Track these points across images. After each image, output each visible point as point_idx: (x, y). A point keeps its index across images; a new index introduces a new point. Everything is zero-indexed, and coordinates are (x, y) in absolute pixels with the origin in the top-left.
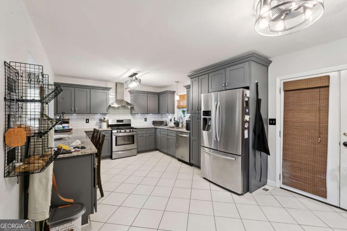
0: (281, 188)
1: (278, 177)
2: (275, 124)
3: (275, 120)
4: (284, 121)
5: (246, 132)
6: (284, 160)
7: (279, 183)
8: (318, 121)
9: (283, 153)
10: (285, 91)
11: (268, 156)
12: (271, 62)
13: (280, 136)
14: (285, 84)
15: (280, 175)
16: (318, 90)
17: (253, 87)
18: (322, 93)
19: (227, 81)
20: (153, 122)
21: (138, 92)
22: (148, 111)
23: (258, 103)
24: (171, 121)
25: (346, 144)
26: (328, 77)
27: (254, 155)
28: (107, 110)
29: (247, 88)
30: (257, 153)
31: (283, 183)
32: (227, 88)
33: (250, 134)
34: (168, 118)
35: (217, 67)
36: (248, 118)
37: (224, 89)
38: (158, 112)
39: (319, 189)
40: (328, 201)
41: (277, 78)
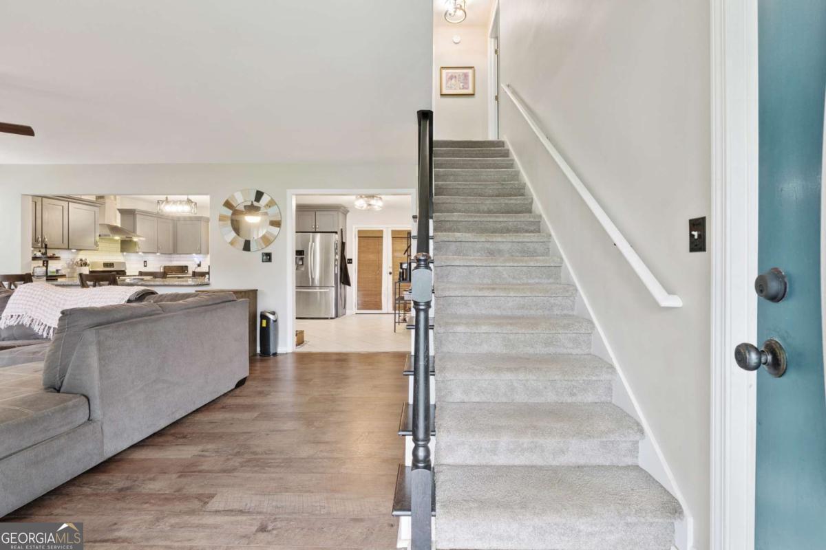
0: (357, 314)
1: (354, 305)
2: (351, 263)
3: (351, 260)
4: (358, 261)
5: (336, 268)
6: (358, 290)
7: (355, 310)
9: (358, 286)
10: (359, 237)
11: (348, 287)
12: (348, 211)
13: (355, 272)
14: (359, 231)
15: (356, 303)
16: (377, 238)
17: (339, 233)
18: (379, 241)
19: (317, 224)
20: (165, 267)
21: (144, 213)
22: (158, 248)
23: (343, 244)
24: (199, 265)
25: (390, 273)
26: (382, 231)
27: (341, 288)
28: (96, 244)
29: (336, 233)
30: (343, 285)
31: (358, 309)
32: (317, 230)
33: (338, 270)
34: (192, 262)
35: (302, 209)
36: (338, 257)
37: (314, 230)
38: (175, 251)
39: (377, 305)
40: (383, 311)
41: (354, 227)
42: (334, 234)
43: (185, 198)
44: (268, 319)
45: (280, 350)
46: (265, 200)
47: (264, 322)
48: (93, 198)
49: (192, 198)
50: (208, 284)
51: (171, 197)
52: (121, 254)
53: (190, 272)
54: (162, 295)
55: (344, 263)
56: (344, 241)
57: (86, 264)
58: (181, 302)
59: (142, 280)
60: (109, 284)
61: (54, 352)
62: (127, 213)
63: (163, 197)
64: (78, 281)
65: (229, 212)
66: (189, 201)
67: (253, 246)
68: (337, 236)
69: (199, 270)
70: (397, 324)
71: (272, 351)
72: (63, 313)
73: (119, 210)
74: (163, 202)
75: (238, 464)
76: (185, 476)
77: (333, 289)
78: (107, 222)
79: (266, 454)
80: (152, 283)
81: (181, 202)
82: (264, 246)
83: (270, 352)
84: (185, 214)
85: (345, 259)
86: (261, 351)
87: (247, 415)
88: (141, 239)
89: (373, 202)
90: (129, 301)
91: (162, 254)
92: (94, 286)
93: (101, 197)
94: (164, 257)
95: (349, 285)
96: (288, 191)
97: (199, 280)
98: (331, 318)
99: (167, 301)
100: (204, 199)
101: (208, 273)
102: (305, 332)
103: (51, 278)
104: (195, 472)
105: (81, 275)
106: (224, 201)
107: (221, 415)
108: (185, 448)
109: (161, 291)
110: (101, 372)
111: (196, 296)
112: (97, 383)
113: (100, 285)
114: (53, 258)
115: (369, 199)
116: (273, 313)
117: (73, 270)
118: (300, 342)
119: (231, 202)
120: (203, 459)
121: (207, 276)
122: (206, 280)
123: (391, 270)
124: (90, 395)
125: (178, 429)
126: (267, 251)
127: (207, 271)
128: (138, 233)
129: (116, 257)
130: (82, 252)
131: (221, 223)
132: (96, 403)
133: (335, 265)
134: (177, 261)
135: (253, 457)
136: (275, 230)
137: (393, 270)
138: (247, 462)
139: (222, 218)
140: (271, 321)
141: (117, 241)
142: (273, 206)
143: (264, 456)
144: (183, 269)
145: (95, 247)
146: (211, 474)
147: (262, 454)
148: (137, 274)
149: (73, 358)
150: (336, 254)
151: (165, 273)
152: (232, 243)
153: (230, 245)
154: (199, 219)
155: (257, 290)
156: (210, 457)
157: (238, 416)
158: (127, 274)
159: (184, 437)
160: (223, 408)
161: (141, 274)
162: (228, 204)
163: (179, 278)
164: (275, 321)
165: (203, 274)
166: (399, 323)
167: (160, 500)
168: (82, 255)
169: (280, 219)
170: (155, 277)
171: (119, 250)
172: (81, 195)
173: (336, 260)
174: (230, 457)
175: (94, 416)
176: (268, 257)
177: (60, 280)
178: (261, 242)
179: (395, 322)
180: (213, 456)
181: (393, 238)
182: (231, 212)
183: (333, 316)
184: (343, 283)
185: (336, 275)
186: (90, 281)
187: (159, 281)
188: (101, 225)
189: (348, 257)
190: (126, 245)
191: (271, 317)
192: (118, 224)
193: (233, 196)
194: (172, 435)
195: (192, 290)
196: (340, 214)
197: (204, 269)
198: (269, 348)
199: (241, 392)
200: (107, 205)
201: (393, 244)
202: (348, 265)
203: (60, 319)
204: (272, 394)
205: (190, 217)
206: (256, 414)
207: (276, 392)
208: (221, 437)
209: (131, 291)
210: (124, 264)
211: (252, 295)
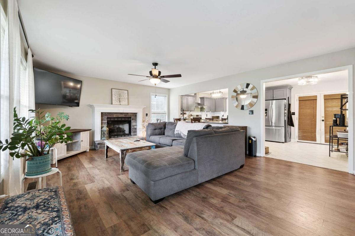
0: (298, 142)
1: (296, 137)
3: (294, 113)
4: (299, 113)
5: (285, 117)
6: (299, 129)
7: (297, 140)
8: (313, 112)
9: (299, 127)
10: (299, 101)
11: (292, 127)
12: (293, 87)
13: (297, 120)
14: (299, 98)
15: (297, 136)
16: (313, 101)
17: (287, 99)
18: (314, 102)
19: (274, 96)
20: (212, 117)
21: (207, 98)
22: (210, 110)
23: (289, 105)
24: (223, 116)
25: (323, 120)
26: (316, 96)
27: (288, 127)
28: (194, 109)
29: (285, 99)
30: (289, 126)
31: (299, 139)
32: (274, 99)
33: (286, 118)
34: (221, 114)
35: (268, 89)
36: (286, 112)
37: (272, 99)
38: (215, 111)
39: (313, 139)
40: (317, 142)
41: (296, 95)
42: (284, 100)
43: (218, 91)
44: (252, 140)
45: (258, 155)
46: (250, 87)
47: (250, 141)
48: (193, 94)
49: (221, 90)
50: (227, 123)
51: (214, 91)
52: (200, 112)
53: (220, 119)
54: (213, 127)
55: (290, 115)
56: (290, 103)
57: (192, 116)
58: (220, 130)
59: (206, 121)
60: (198, 122)
61: (186, 143)
62: (202, 99)
63: (212, 92)
64: (190, 121)
65: (235, 94)
66: (220, 92)
67: (245, 108)
68: (285, 101)
69: (223, 118)
70: (331, 152)
71: (254, 154)
72: (188, 131)
73: (200, 98)
74: (212, 93)
75: (245, 206)
76: (224, 202)
77: (283, 128)
78: (197, 102)
79: (257, 206)
80: (209, 122)
81: (217, 93)
82: (250, 107)
83: (253, 155)
84: (219, 97)
85: (290, 112)
86: (249, 153)
87: (246, 183)
88: (206, 107)
89: (310, 80)
90: (204, 128)
91: (212, 112)
92: (194, 122)
93: (195, 94)
94: (213, 113)
95: (293, 126)
96: (262, 81)
97: (224, 121)
98: (282, 143)
99: (215, 129)
100: (226, 91)
101: (227, 119)
102: (269, 148)
103: (185, 120)
104: (227, 201)
105: (191, 119)
106: (233, 90)
107: (235, 179)
108: (223, 189)
109: (213, 125)
110: (198, 153)
111: (225, 128)
112: (196, 156)
113: (196, 122)
114: (185, 114)
115: (308, 79)
116: (254, 137)
117: (189, 117)
118: (267, 153)
119: (236, 90)
120: (230, 197)
121: (227, 120)
122: (226, 122)
123: (323, 119)
124: (195, 160)
125: (220, 180)
126: (251, 109)
127: (226, 118)
128: (205, 105)
129: (199, 113)
130: (191, 112)
131: (232, 99)
132: (196, 163)
133: (285, 116)
134: (216, 114)
135: (251, 205)
136: (255, 100)
137: (325, 118)
138: (249, 206)
139: (233, 97)
140: (254, 141)
141: (199, 108)
142: (254, 89)
143: (256, 207)
144: (218, 117)
145: (194, 110)
146: (234, 206)
147: (255, 205)
148: (205, 119)
149: (191, 147)
150: (285, 110)
151: (213, 119)
152: (236, 107)
153: (235, 107)
154: (223, 98)
155: (247, 127)
156: (232, 197)
157: (242, 181)
158: (202, 119)
159: (222, 184)
160: (235, 176)
161: (206, 119)
162: (235, 91)
163: (217, 120)
164: (256, 141)
165: (225, 119)
166: (332, 151)
167: (216, 209)
168: (192, 113)
169: (257, 95)
170: (210, 120)
171: (200, 111)
172: (191, 94)
173: (285, 113)
174: (241, 201)
175: (196, 168)
176: (252, 112)
177: (187, 120)
178: (249, 105)
179: (330, 151)
180: (233, 197)
181: (324, 99)
182: (236, 94)
183: (284, 141)
184: (289, 125)
185: (285, 121)
186: (193, 121)
187: (211, 121)
188: (196, 103)
189: (292, 111)
190: (202, 109)
191: (253, 139)
192: (199, 102)
193: (237, 87)
194: (218, 181)
195: (222, 125)
196: (288, 89)
197: (225, 117)
198: (253, 153)
199: (243, 170)
200: (197, 96)
201: (325, 103)
202: (293, 116)
203: (188, 133)
204: (257, 175)
205: (220, 98)
206: (250, 184)
207: (258, 175)
208: (236, 189)
209: (204, 125)
210: (201, 115)
211: (245, 128)
